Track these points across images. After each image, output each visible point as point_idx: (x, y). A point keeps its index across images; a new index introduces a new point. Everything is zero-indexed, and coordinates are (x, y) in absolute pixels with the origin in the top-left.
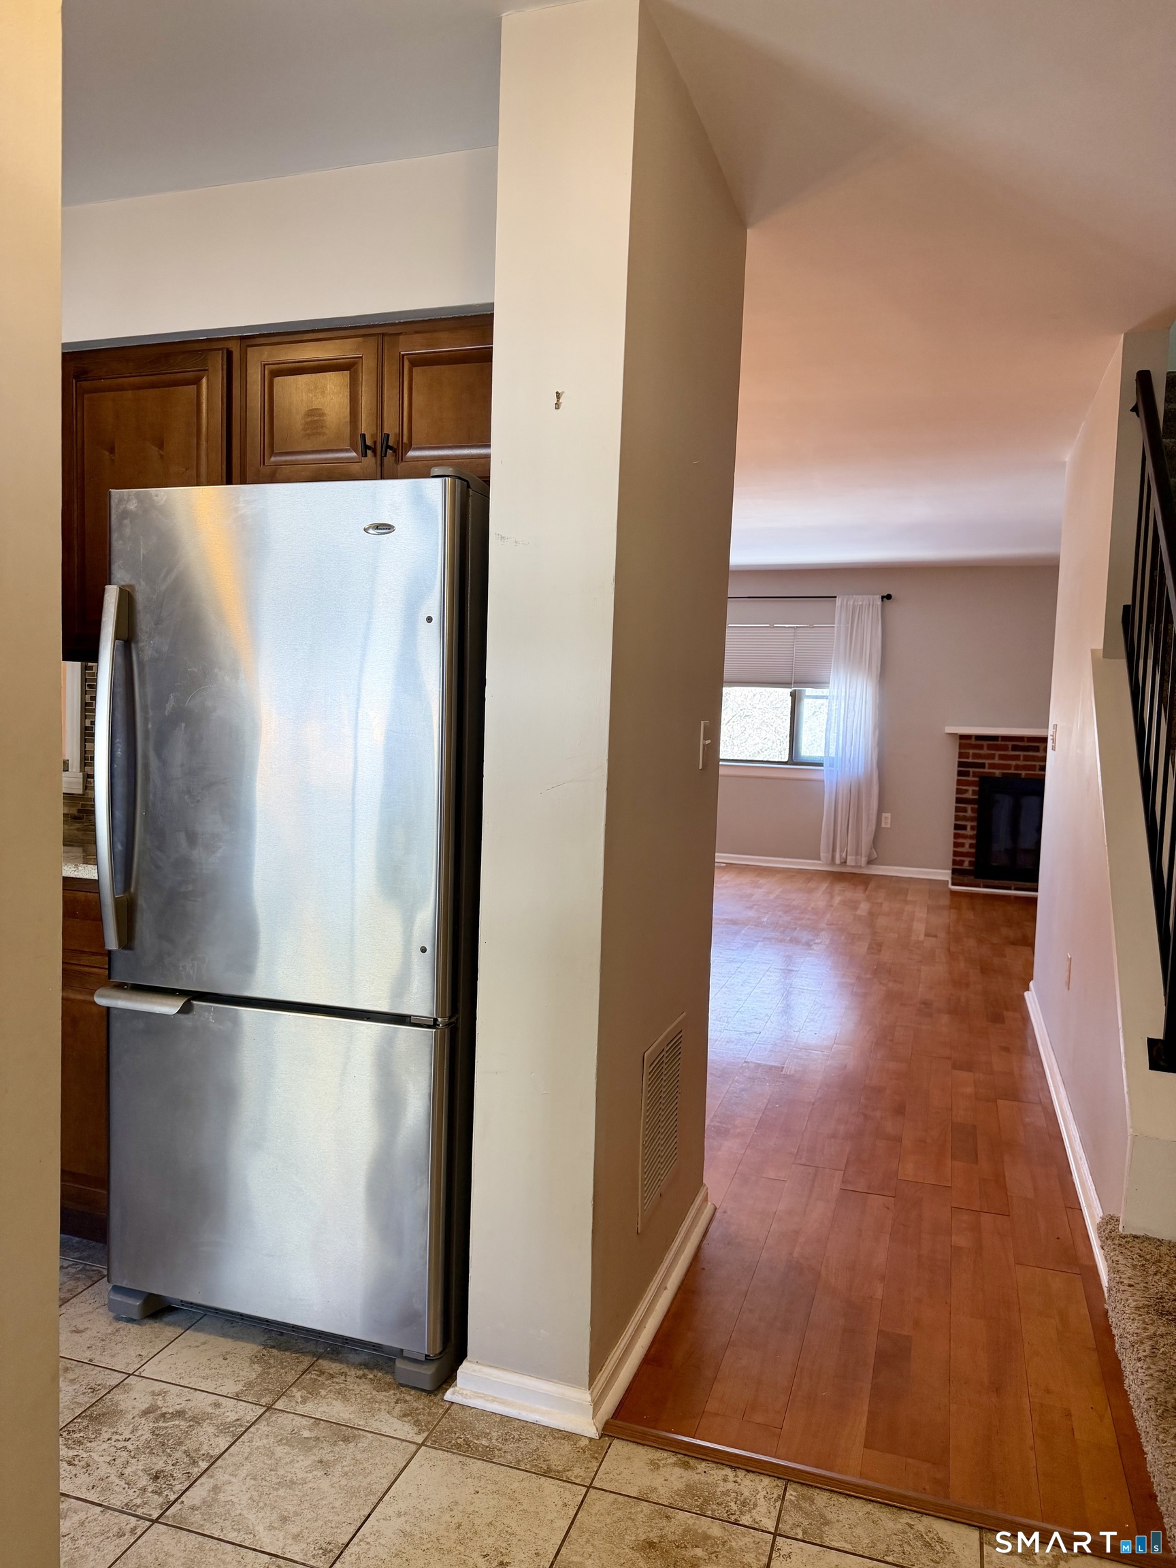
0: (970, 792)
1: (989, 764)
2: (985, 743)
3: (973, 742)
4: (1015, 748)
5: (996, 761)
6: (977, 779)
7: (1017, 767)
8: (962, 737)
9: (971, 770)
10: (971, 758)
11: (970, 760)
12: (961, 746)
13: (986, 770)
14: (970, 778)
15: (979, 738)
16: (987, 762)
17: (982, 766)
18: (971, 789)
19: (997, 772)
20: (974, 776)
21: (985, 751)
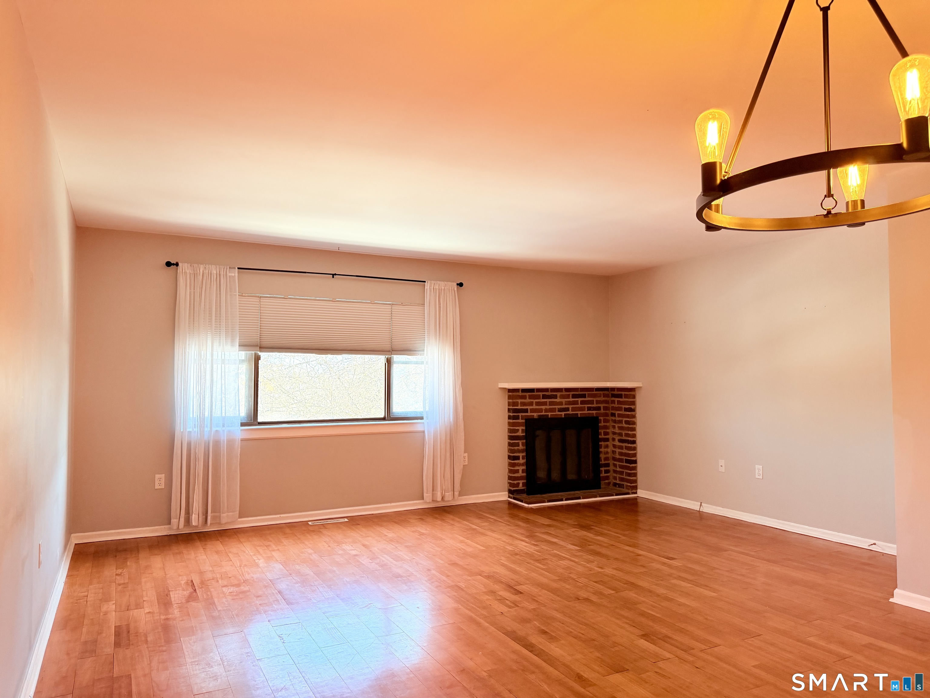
0: (520, 431)
1: (530, 409)
2: (527, 394)
3: (520, 394)
4: (544, 397)
5: (534, 407)
6: (524, 421)
7: (546, 411)
8: (510, 391)
9: (520, 414)
10: (519, 406)
11: (519, 407)
12: (510, 397)
13: (529, 414)
14: (520, 421)
15: (524, 390)
16: (529, 408)
17: (526, 411)
18: (520, 428)
19: (535, 415)
20: (522, 419)
21: (528, 400)
